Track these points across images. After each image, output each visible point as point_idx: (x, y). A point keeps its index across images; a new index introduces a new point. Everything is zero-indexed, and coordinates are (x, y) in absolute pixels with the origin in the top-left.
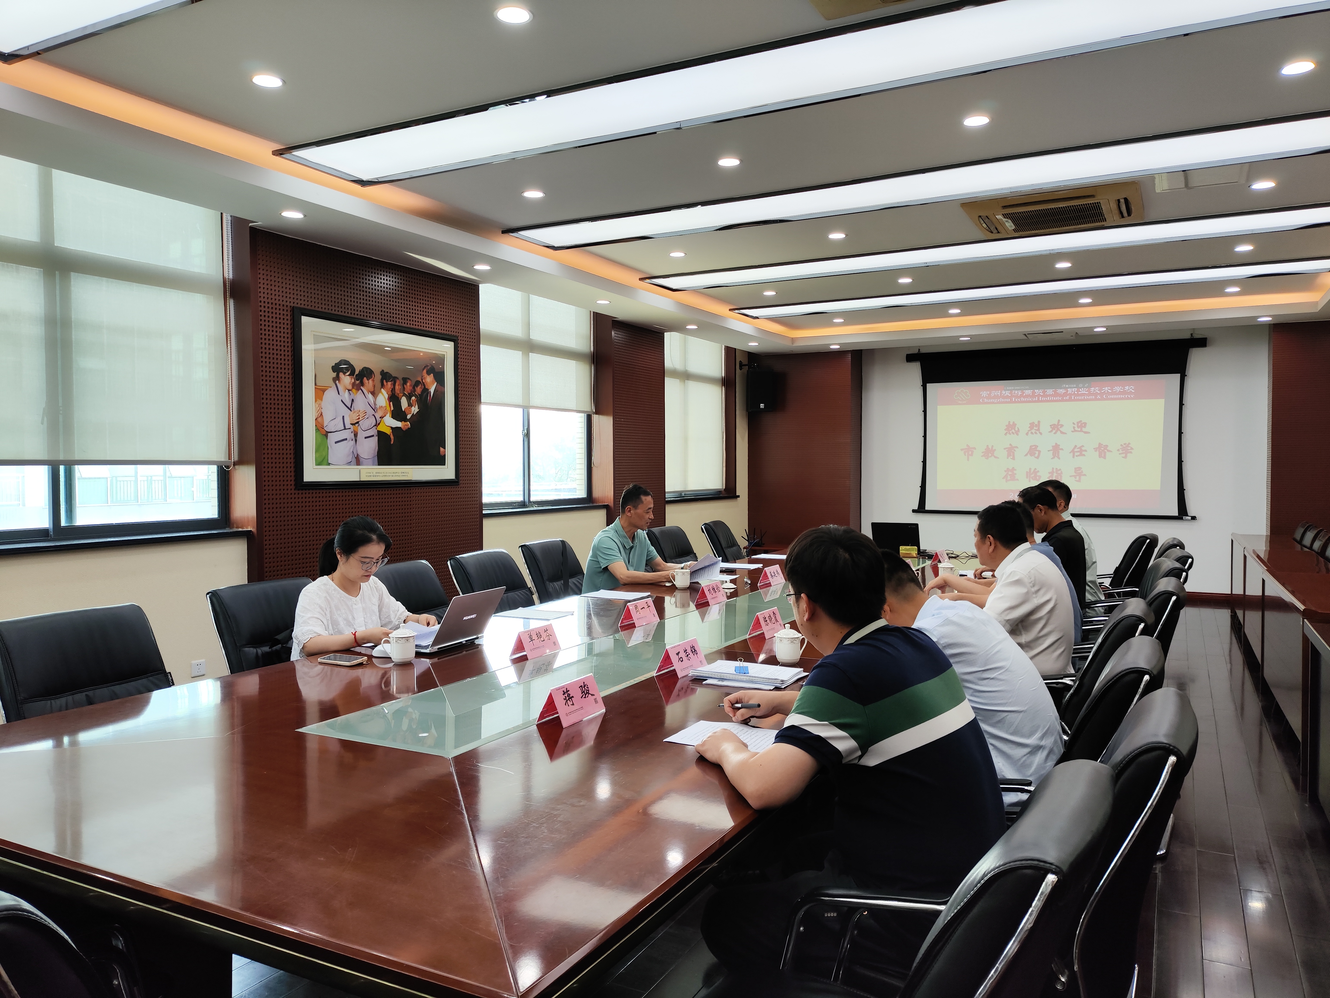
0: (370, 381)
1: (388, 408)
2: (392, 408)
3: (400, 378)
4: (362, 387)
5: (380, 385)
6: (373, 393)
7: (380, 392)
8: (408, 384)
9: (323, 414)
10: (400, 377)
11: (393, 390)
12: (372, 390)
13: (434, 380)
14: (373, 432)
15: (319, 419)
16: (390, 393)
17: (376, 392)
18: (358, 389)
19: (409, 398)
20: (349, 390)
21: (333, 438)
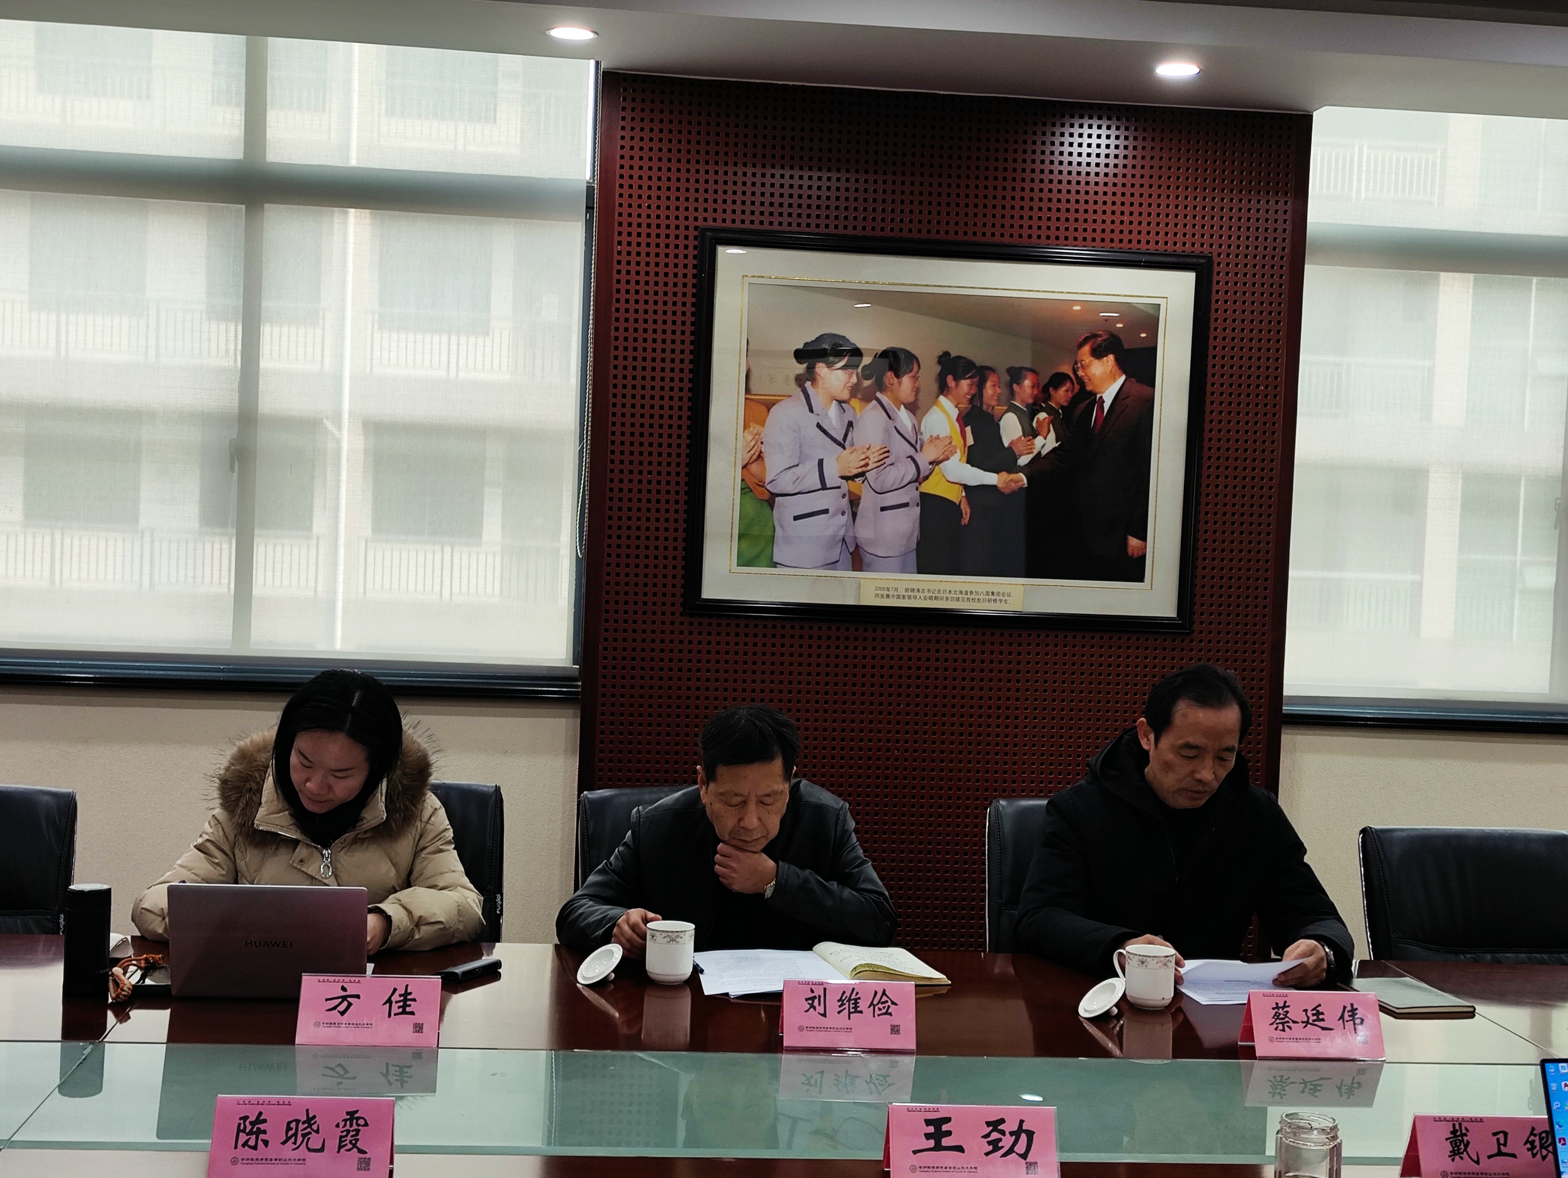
0: (906, 380)
1: (958, 440)
2: (970, 441)
3: (1002, 369)
4: (878, 395)
5: (935, 387)
6: (913, 408)
7: (935, 401)
8: (1027, 383)
9: (766, 456)
10: (1002, 364)
11: (977, 397)
12: (912, 399)
13: (1116, 369)
14: (909, 495)
15: (754, 468)
16: (964, 405)
17: (921, 403)
18: (868, 397)
19: (1027, 416)
20: (840, 402)
21: (787, 508)
